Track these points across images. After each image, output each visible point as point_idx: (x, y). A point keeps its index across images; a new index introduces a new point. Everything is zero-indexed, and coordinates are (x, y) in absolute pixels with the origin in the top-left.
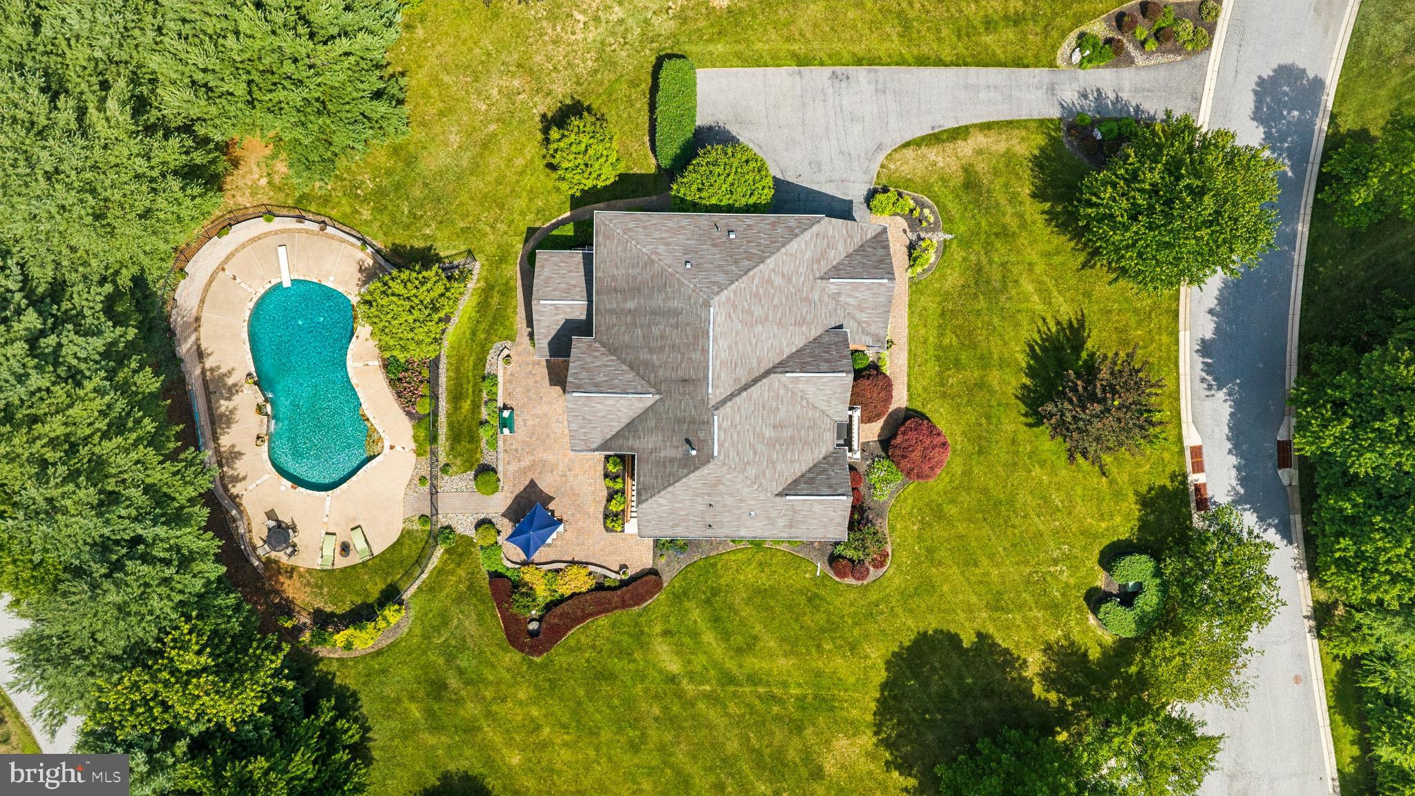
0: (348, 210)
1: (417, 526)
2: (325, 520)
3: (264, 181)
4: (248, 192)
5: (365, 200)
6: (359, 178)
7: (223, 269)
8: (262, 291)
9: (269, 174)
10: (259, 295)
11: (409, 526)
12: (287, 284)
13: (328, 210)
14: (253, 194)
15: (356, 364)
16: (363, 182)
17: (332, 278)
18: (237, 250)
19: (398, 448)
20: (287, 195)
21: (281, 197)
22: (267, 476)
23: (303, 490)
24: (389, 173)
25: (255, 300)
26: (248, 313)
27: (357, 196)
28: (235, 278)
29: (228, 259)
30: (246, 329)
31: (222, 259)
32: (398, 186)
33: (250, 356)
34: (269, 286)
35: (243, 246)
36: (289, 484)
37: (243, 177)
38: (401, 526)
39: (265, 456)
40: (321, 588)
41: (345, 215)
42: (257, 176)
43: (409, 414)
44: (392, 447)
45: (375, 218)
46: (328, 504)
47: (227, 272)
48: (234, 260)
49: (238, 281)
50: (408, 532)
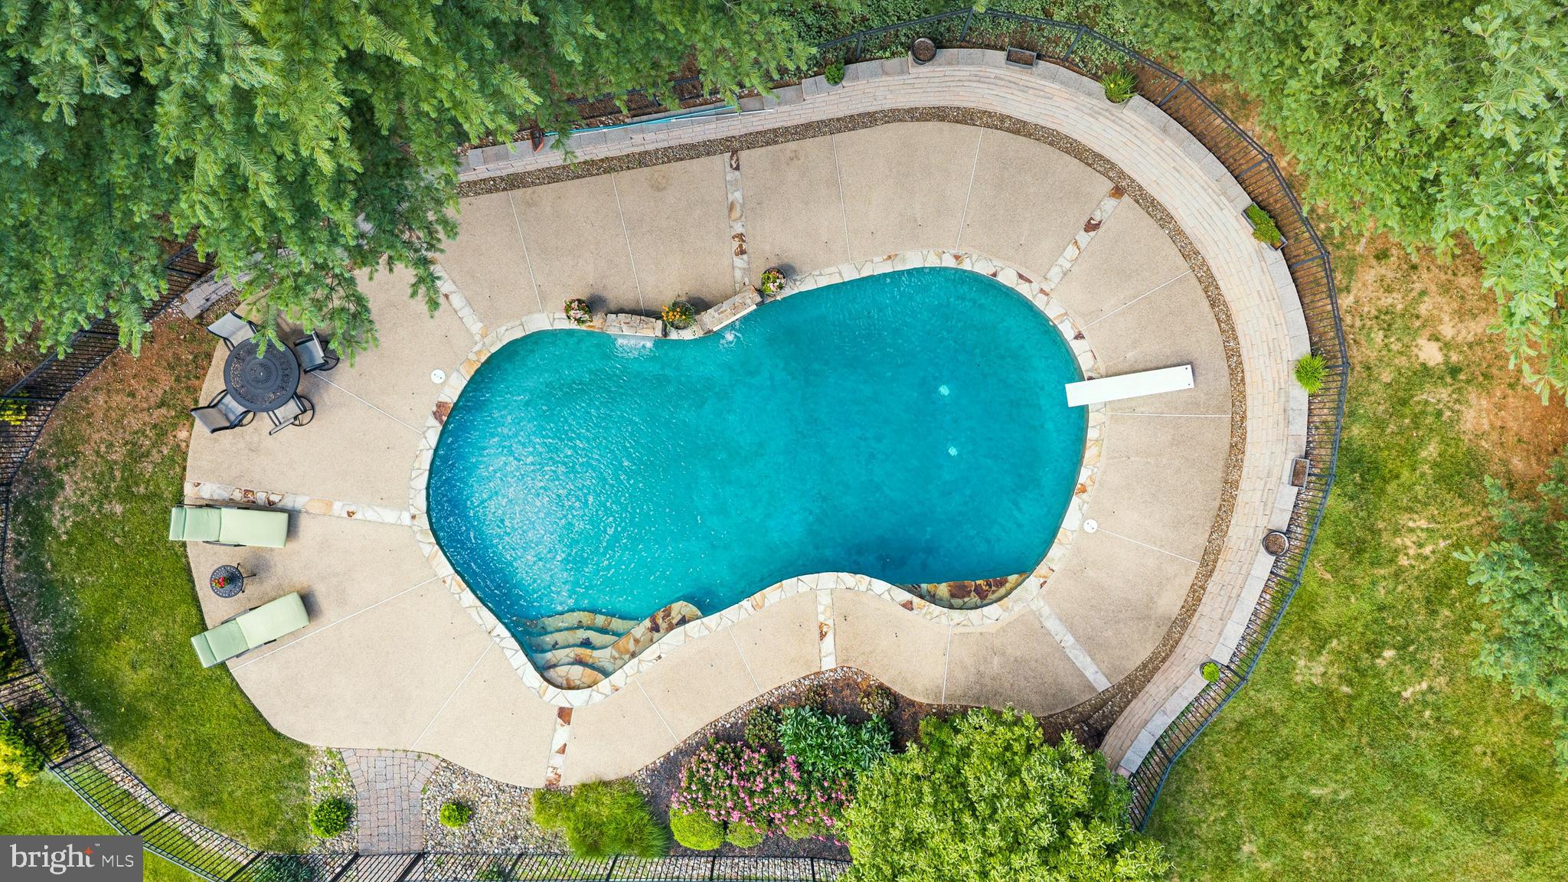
0: (1327, 615)
1: (318, 789)
2: (339, 508)
3: (1430, 354)
4: (1396, 301)
5: (1358, 672)
6: (1437, 658)
7: (1118, 192)
8: (1052, 311)
9: (1454, 371)
10: (1039, 302)
11: (316, 768)
12: (1076, 394)
13: (1327, 549)
14: (1386, 320)
15: (825, 599)
16: (1421, 668)
17: (1091, 526)
18: (1177, 234)
19: (562, 734)
20: (1380, 424)
21: (1375, 403)
22: (476, 327)
23: (433, 438)
24: (1452, 751)
25: (1023, 289)
26: (983, 268)
27: (1374, 648)
28: (1091, 227)
29: (1150, 205)
30: (932, 262)
31: (1153, 190)
32: (1404, 775)
33: (850, 274)
34: (1067, 331)
35: (1189, 252)
36: (451, 395)
37: (1445, 289)
38: (318, 741)
39: (540, 322)
40: (126, 494)
41: (1310, 604)
42: (1447, 331)
43: (670, 767)
44: (564, 714)
45: (1296, 695)
46: (389, 516)
47: (1110, 204)
48: (1147, 224)
49: (1084, 238)
50: (300, 765)
